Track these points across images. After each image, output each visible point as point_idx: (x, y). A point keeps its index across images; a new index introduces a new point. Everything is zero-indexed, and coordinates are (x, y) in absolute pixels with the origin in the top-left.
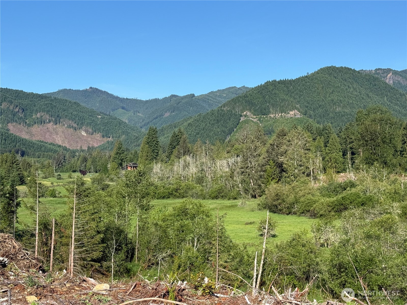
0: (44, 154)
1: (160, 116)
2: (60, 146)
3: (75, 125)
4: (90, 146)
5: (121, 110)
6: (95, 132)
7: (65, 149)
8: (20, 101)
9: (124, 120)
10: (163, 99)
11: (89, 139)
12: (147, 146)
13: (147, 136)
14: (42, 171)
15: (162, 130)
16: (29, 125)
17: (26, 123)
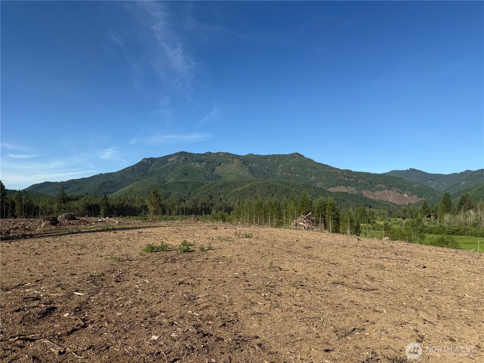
0: (382, 207)
1: (458, 184)
2: (391, 203)
3: (400, 191)
4: (410, 203)
5: (430, 181)
6: (413, 194)
7: (395, 204)
8: (369, 178)
9: (432, 187)
10: (460, 173)
11: (410, 199)
12: (443, 204)
13: (443, 198)
14: (380, 217)
15: (459, 193)
16: (374, 191)
17: (372, 190)
